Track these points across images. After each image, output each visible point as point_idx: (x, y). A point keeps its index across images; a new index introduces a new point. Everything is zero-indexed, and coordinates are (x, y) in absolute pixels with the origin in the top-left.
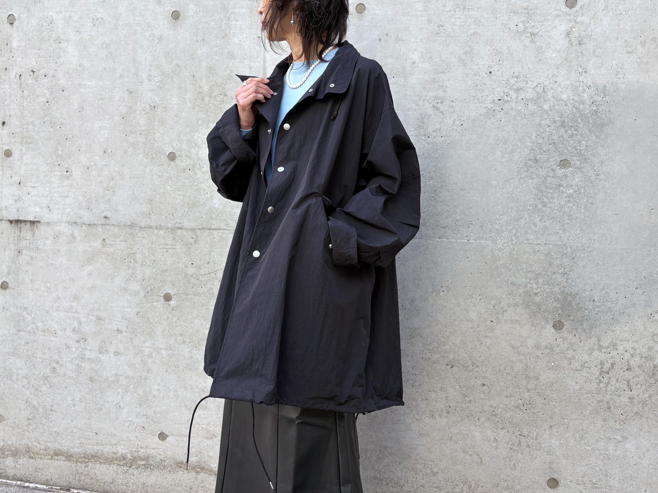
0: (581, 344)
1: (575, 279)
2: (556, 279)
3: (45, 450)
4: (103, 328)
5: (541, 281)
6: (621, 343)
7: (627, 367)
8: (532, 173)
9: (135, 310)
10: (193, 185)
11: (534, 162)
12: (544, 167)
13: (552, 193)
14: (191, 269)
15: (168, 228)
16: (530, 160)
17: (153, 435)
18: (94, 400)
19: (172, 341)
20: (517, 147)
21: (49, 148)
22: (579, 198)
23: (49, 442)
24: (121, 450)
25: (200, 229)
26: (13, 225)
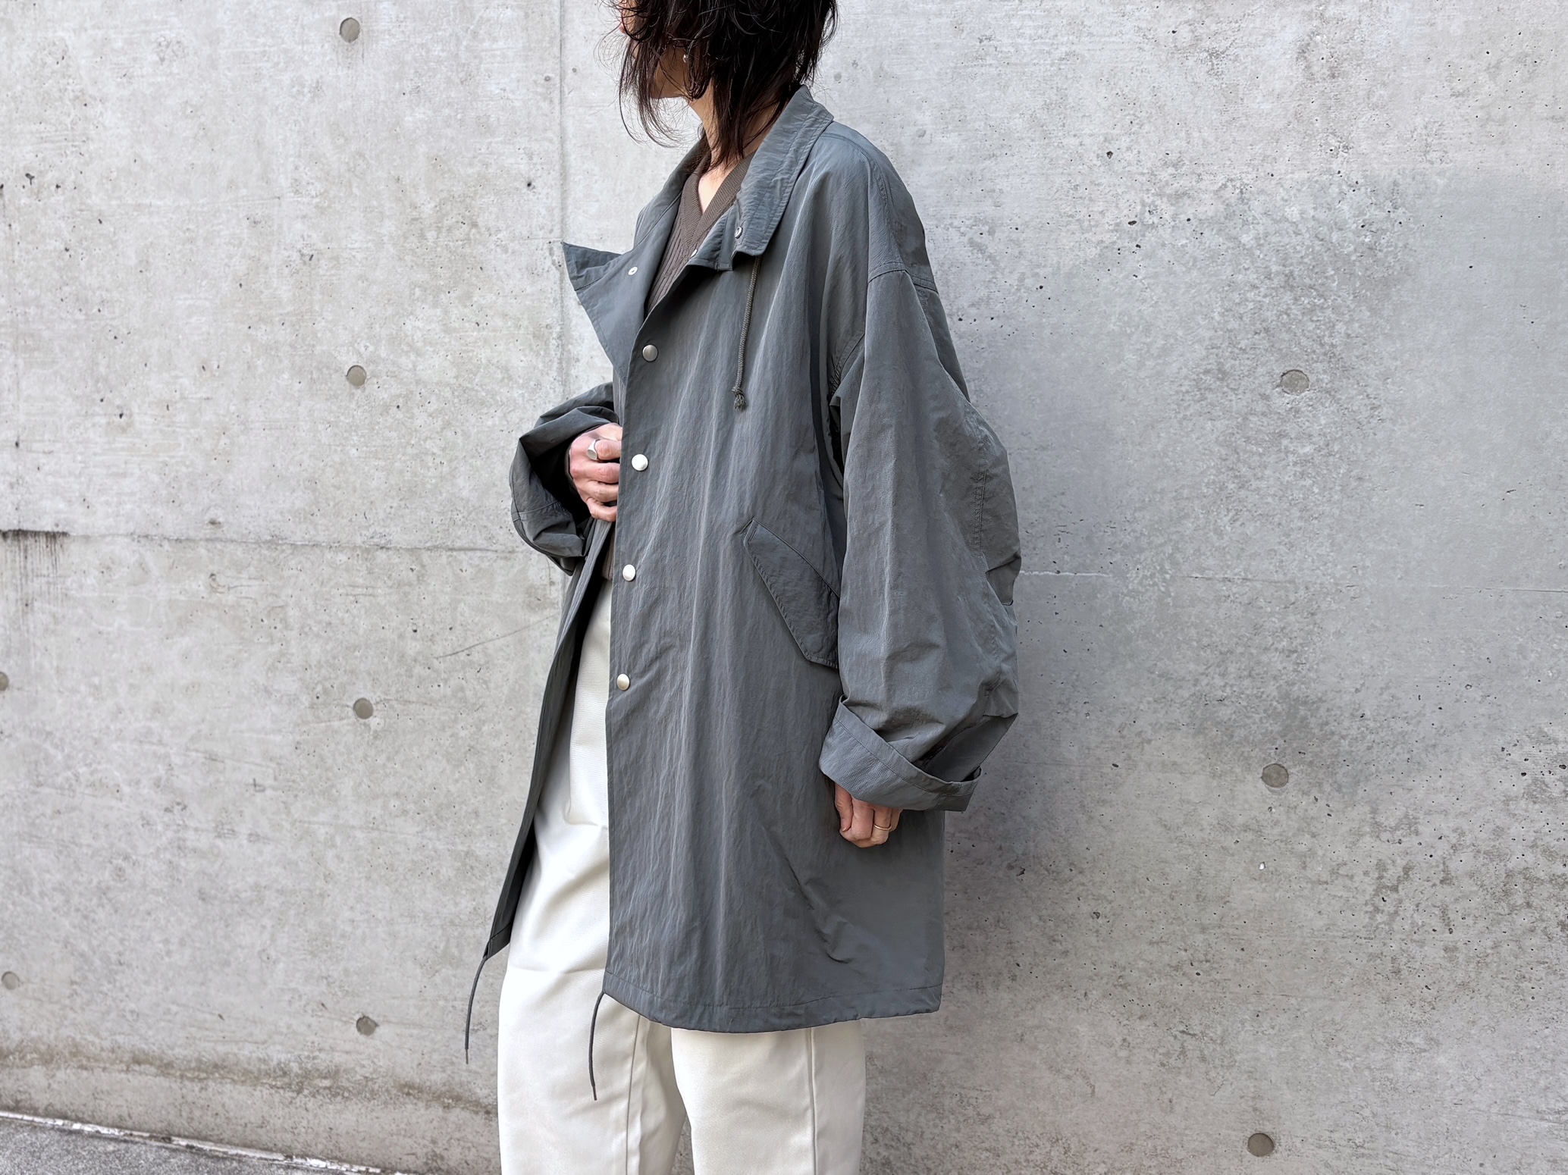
0: (1330, 820)
1: (1317, 664)
2: (1269, 663)
3: (113, 1051)
4: (222, 779)
5: (1232, 668)
6: (1429, 818)
7: (1442, 875)
8: (1212, 404)
9: (291, 737)
10: (408, 443)
11: (1218, 379)
12: (1240, 391)
13: (1260, 455)
14: (414, 644)
15: (355, 548)
16: (1207, 372)
17: (346, 1023)
18: (212, 942)
19: (377, 811)
20: (1176, 340)
21: (77, 359)
22: (1327, 465)
23: (120, 1034)
24: (277, 1054)
25: (428, 549)
26: (9, 541)
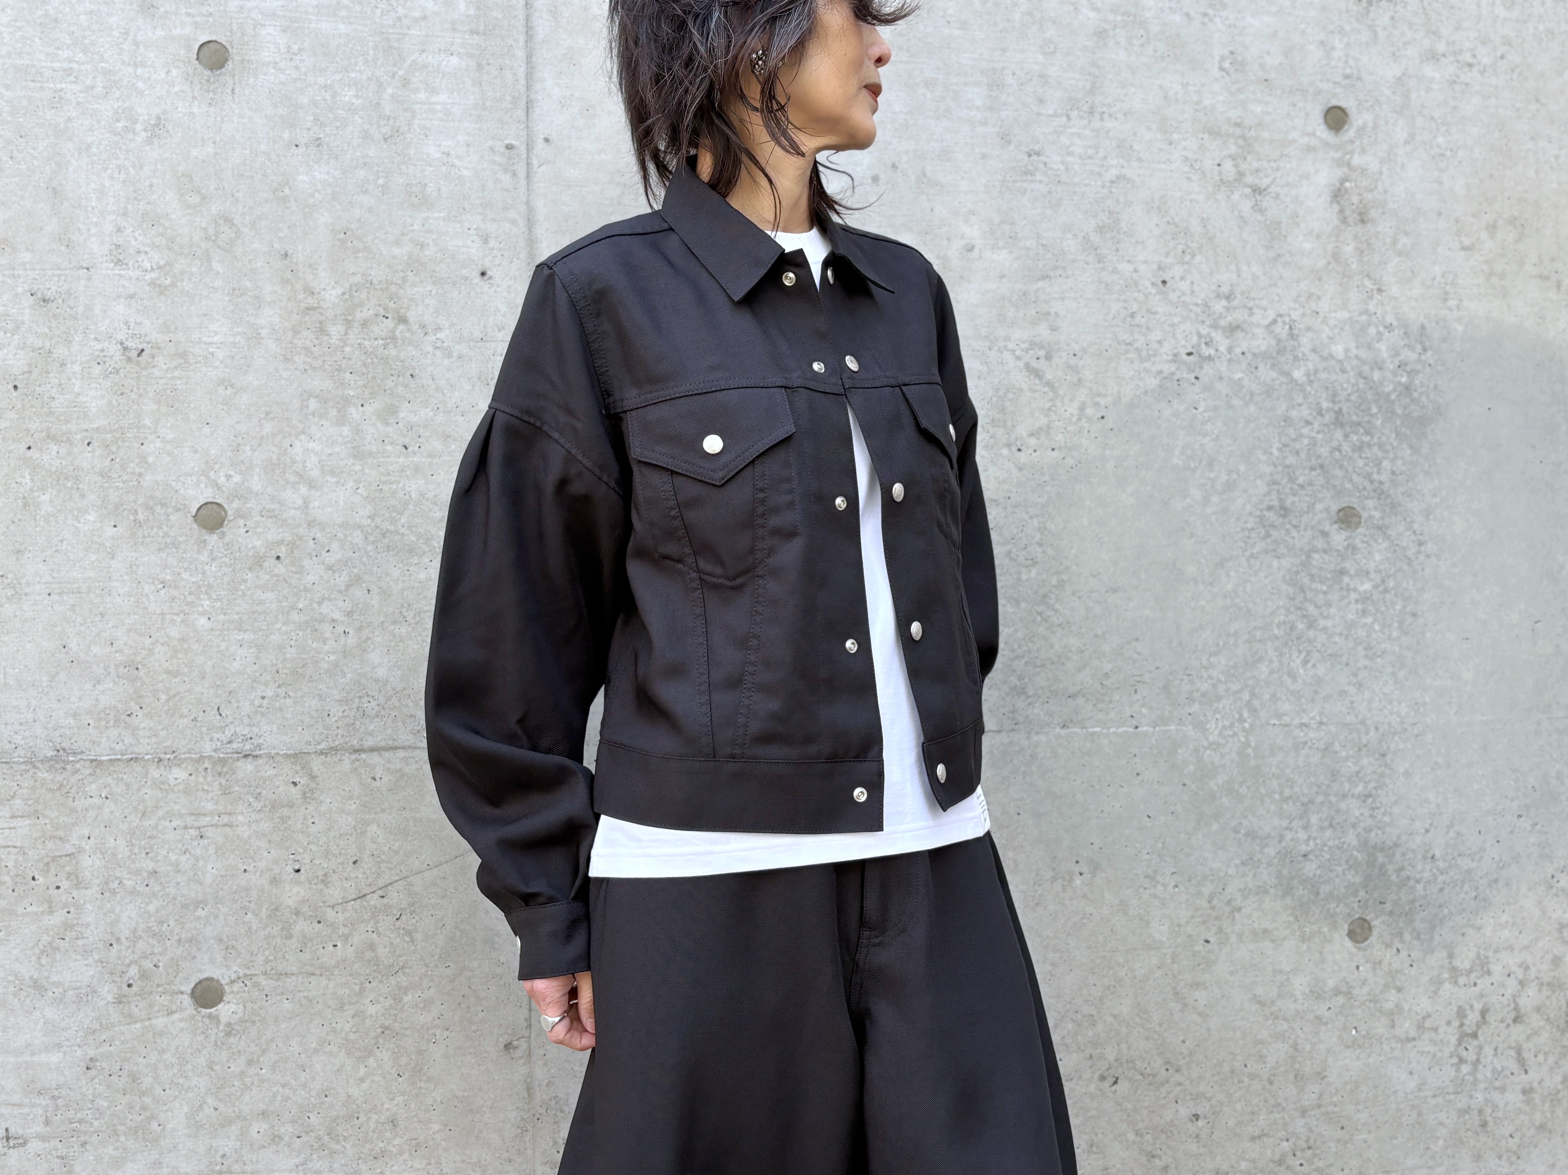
0: (1413, 972)
1: (1391, 807)
2: (1347, 811)
6: (1497, 956)
7: (1513, 1014)
8: (1276, 542)
10: (293, 607)
11: (1281, 515)
12: (1302, 528)
13: (1325, 593)
14: (296, 889)
15: (201, 758)
16: (1270, 508)
19: (228, 1143)
20: (1239, 475)
22: (1385, 602)
25: (322, 753)
